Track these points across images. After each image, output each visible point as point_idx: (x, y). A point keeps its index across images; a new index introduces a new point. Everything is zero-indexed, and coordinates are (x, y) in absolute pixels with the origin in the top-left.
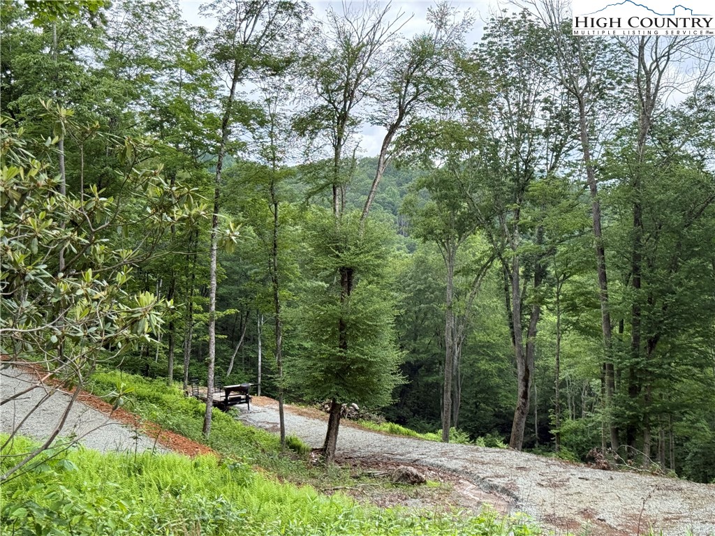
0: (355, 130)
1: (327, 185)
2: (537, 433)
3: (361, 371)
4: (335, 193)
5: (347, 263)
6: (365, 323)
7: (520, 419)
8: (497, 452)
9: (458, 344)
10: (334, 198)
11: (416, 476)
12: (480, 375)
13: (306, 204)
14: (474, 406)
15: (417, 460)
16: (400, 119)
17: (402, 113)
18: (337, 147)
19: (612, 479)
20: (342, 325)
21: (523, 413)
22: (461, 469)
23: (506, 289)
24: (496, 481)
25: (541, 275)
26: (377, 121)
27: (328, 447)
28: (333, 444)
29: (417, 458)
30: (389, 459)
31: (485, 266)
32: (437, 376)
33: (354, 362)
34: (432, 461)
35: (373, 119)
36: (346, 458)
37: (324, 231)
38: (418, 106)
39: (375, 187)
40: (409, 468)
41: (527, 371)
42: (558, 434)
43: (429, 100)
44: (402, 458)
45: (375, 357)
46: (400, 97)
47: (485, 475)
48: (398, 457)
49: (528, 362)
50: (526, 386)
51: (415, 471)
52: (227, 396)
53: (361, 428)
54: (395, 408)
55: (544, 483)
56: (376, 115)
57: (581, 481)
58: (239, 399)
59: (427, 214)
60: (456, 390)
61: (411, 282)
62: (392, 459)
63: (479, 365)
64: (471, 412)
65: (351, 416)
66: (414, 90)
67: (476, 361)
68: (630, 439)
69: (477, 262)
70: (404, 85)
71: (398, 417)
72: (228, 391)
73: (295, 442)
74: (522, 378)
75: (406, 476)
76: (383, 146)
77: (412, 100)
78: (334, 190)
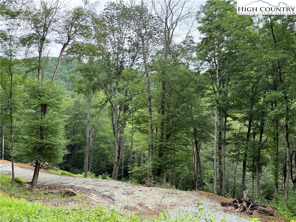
0: (48, 45)
1: (35, 68)
2: (123, 173)
3: (50, 148)
4: (39, 72)
5: (44, 102)
6: (51, 128)
7: (116, 167)
8: (106, 181)
9: (92, 137)
10: (39, 74)
11: (72, 193)
12: (100, 150)
13: (25, 76)
14: (98, 162)
15: (73, 186)
16: (68, 42)
17: (69, 39)
18: (40, 52)
19: (151, 190)
20: (41, 129)
21: (117, 165)
22: (91, 189)
23: (112, 114)
24: (105, 193)
25: (126, 109)
26: (58, 42)
27: (34, 181)
28: (36, 180)
29: (73, 185)
30: (61, 186)
31: (103, 105)
32: (83, 150)
33: (46, 145)
34: (79, 186)
35: (56, 41)
36: (42, 186)
37: (34, 88)
38: (76, 36)
39: (57, 70)
40: (69, 189)
41: (120, 148)
42: (131, 173)
43: (81, 34)
44: (66, 185)
45: (56, 143)
46: (68, 32)
47: (101, 191)
48: (65, 184)
49: (120, 144)
50: (119, 154)
51: (72, 190)
53: (49, 173)
54: (65, 164)
55: (125, 193)
56: (58, 39)
57: (139, 191)
59: (80, 82)
60: (91, 156)
61: (73, 111)
62: (62, 186)
63: (100, 145)
64: (97, 165)
65: (45, 168)
66: (75, 29)
67: (99, 144)
68: (159, 174)
69: (100, 103)
70: (70, 27)
71: (66, 168)
73: (19, 180)
74: (117, 151)
75: (68, 193)
76: (61, 52)
77: (74, 34)
78: (39, 70)
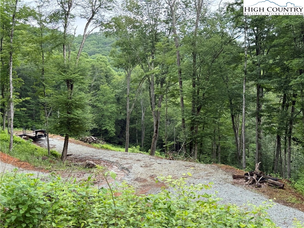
1: (60, 44)
4: (64, 48)
5: (67, 78)
7: (154, 141)
9: (144, 111)
10: (64, 50)
15: (101, 158)
16: (93, 16)
17: (94, 13)
18: (65, 27)
19: (170, 163)
23: (149, 88)
26: (83, 17)
28: (65, 153)
32: (135, 125)
34: (106, 159)
35: (81, 16)
36: (75, 159)
38: (101, 10)
39: (82, 45)
40: (90, 161)
41: (157, 122)
42: (166, 147)
46: (92, 6)
47: (122, 163)
48: (94, 157)
49: (158, 118)
50: (157, 128)
51: (92, 162)
52: (36, 134)
55: (143, 166)
57: (158, 164)
58: (42, 135)
60: (143, 130)
65: (90, 142)
66: (99, 3)
72: (36, 132)
73: (54, 153)
74: (155, 125)
75: (89, 165)
76: (86, 27)
77: (98, 7)
78: (64, 46)
